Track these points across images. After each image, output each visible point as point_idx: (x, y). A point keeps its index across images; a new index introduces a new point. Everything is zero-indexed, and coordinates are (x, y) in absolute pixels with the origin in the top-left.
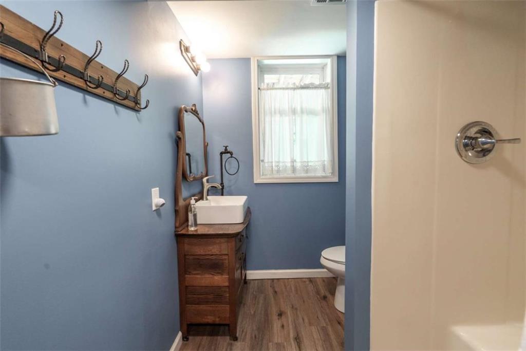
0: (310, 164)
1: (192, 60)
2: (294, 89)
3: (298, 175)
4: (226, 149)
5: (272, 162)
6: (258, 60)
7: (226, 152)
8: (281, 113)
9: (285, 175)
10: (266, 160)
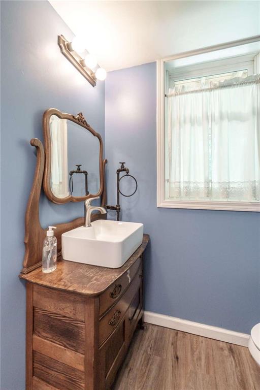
0: (231, 186)
1: (81, 63)
2: (211, 90)
3: (214, 199)
4: (123, 166)
5: (180, 182)
6: (164, 62)
7: (123, 169)
8: (193, 122)
9: (198, 199)
10: (172, 180)
